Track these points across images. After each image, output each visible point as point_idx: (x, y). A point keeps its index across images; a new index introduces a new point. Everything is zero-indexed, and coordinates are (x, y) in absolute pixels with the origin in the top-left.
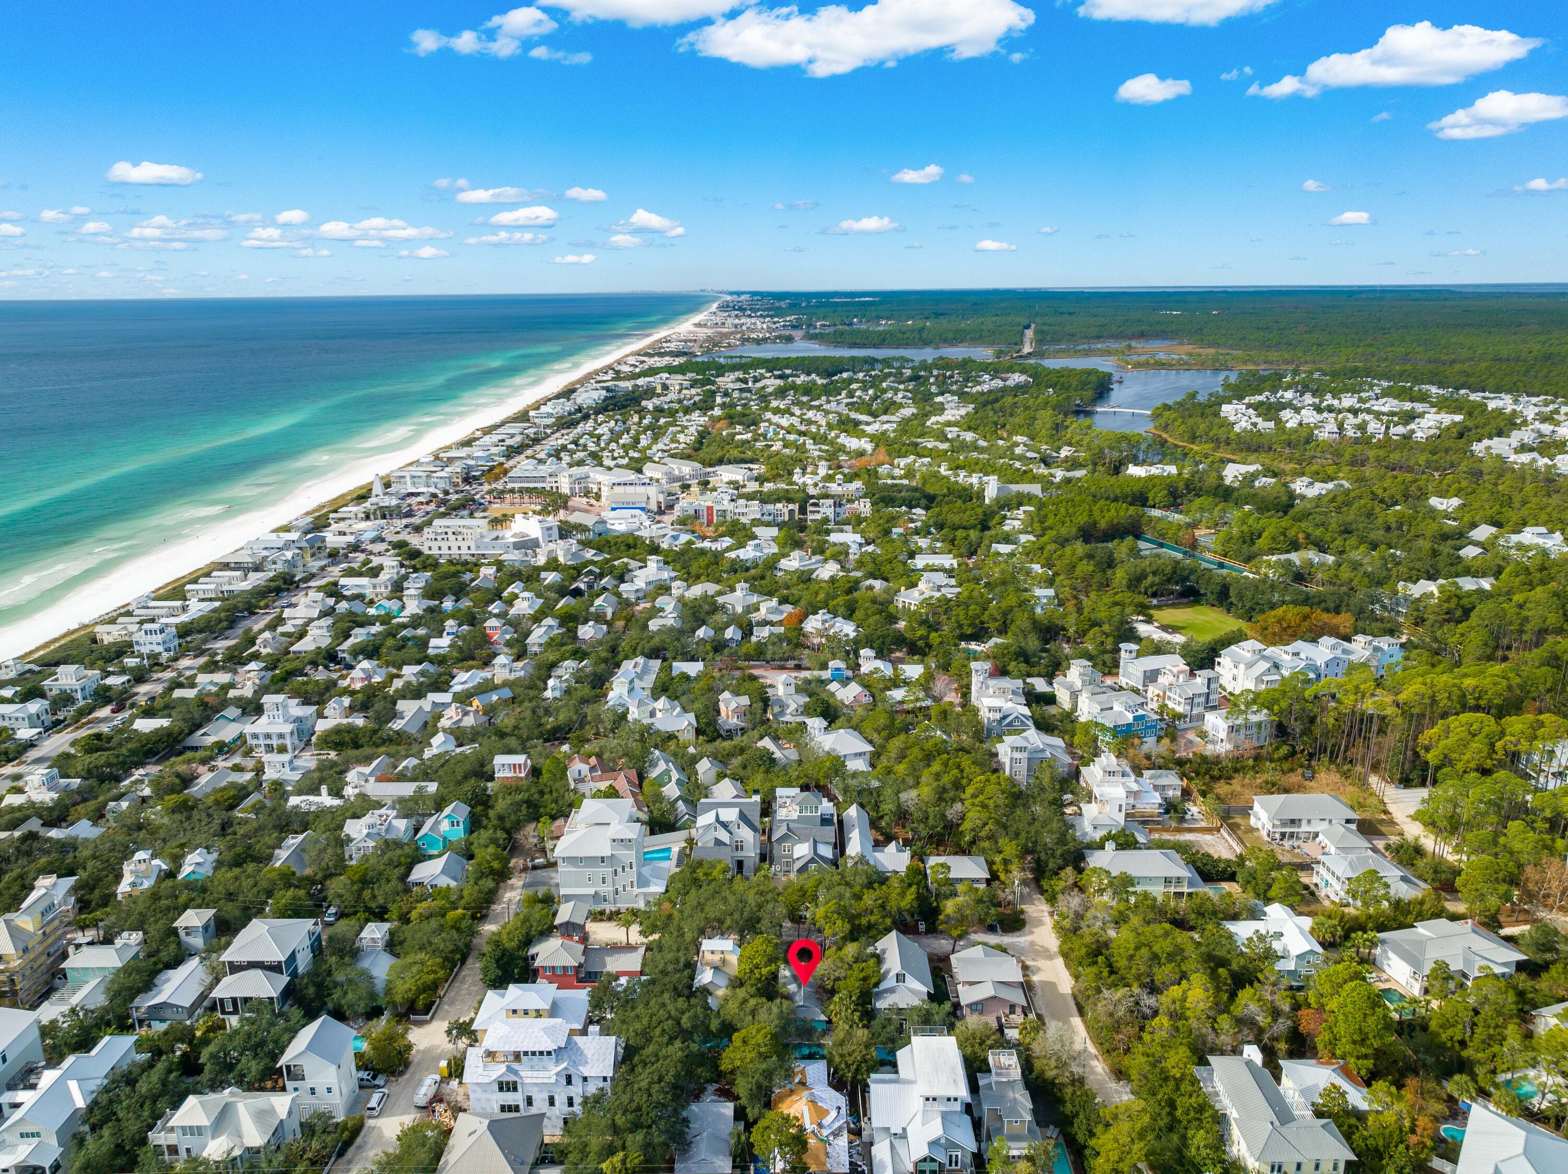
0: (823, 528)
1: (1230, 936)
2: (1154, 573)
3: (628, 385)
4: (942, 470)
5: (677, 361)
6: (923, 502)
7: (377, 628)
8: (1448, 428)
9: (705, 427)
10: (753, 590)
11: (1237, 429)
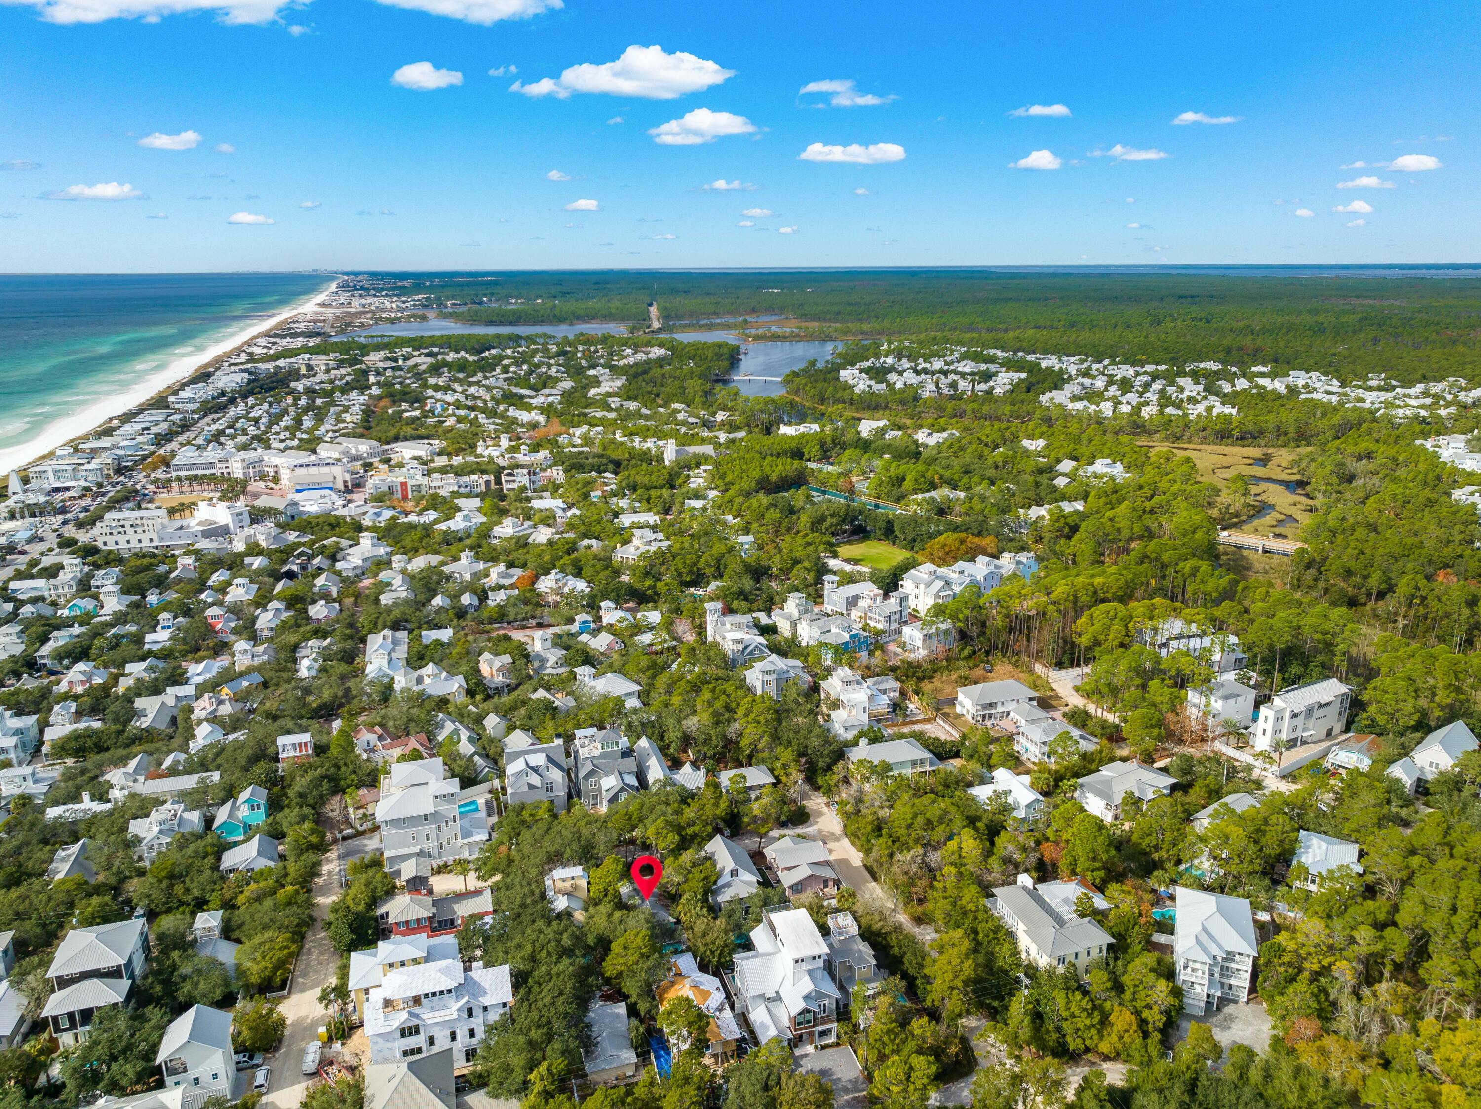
0: (522, 495)
1: (974, 799)
2: (832, 516)
3: (270, 366)
4: (617, 436)
5: (312, 342)
6: (611, 467)
7: (77, 630)
8: (1018, 384)
9: (367, 405)
10: (477, 558)
11: (857, 390)
